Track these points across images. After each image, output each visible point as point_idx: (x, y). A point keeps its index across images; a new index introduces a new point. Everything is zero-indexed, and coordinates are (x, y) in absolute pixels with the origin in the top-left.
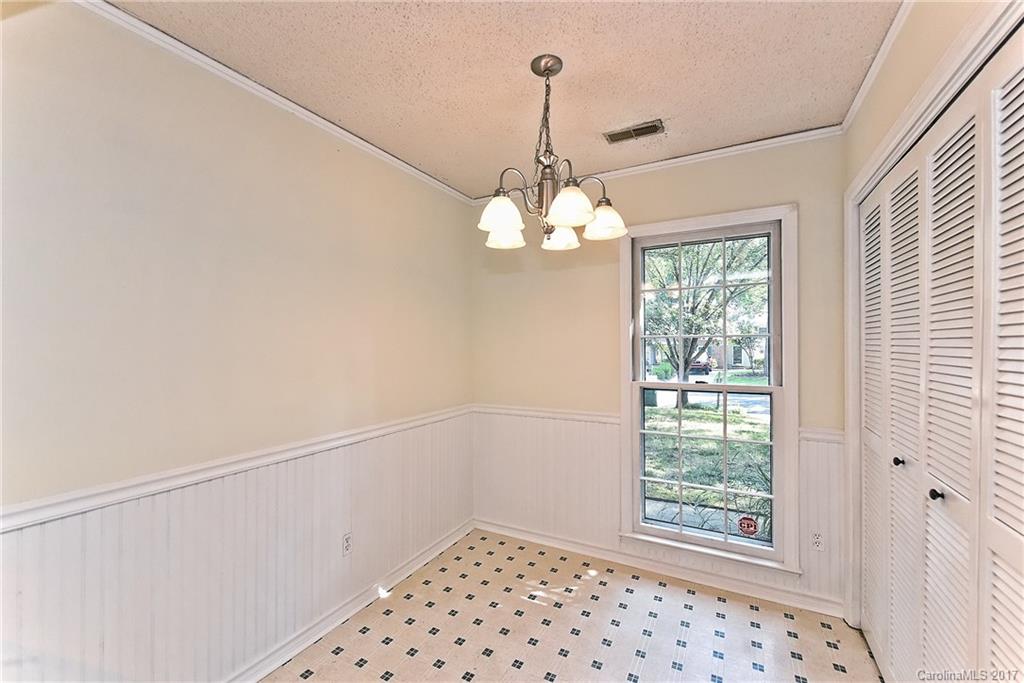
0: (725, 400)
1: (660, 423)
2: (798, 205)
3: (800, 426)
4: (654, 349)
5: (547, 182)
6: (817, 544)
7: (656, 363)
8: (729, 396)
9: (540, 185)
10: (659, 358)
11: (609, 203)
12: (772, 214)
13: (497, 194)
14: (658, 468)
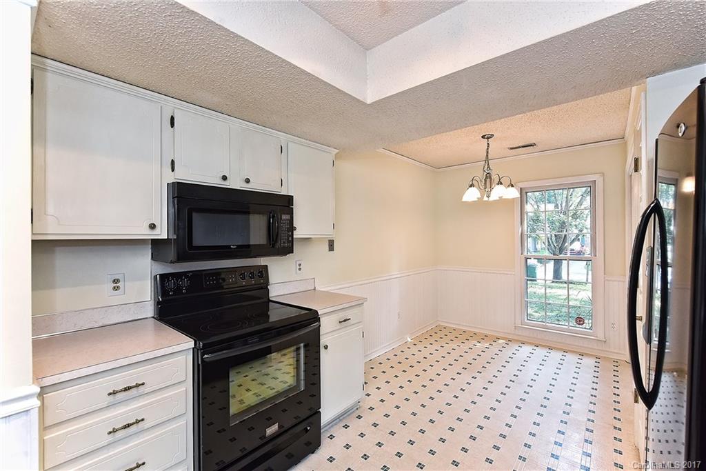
0: (568, 264)
1: (538, 290)
2: (603, 174)
3: (605, 274)
4: (535, 240)
5: (488, 180)
6: (613, 328)
7: (536, 250)
8: (570, 261)
9: (485, 180)
10: (539, 246)
11: (512, 186)
12: (592, 178)
13: (471, 186)
14: (536, 312)
